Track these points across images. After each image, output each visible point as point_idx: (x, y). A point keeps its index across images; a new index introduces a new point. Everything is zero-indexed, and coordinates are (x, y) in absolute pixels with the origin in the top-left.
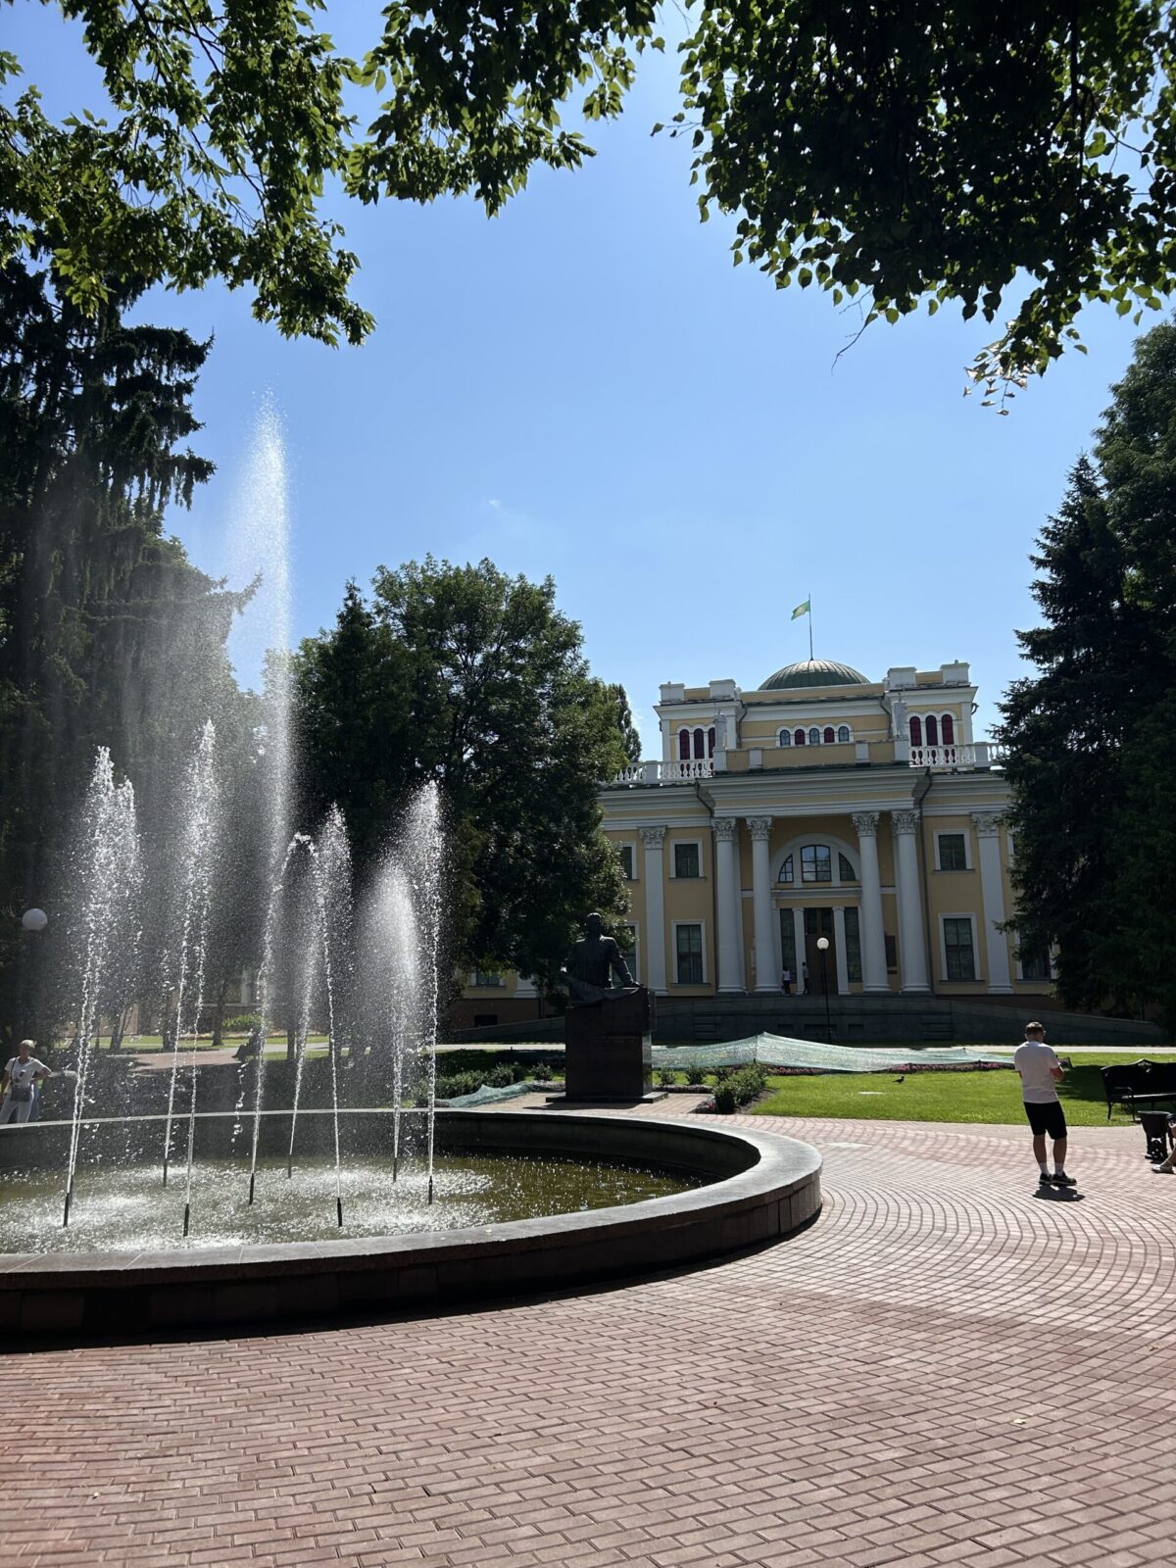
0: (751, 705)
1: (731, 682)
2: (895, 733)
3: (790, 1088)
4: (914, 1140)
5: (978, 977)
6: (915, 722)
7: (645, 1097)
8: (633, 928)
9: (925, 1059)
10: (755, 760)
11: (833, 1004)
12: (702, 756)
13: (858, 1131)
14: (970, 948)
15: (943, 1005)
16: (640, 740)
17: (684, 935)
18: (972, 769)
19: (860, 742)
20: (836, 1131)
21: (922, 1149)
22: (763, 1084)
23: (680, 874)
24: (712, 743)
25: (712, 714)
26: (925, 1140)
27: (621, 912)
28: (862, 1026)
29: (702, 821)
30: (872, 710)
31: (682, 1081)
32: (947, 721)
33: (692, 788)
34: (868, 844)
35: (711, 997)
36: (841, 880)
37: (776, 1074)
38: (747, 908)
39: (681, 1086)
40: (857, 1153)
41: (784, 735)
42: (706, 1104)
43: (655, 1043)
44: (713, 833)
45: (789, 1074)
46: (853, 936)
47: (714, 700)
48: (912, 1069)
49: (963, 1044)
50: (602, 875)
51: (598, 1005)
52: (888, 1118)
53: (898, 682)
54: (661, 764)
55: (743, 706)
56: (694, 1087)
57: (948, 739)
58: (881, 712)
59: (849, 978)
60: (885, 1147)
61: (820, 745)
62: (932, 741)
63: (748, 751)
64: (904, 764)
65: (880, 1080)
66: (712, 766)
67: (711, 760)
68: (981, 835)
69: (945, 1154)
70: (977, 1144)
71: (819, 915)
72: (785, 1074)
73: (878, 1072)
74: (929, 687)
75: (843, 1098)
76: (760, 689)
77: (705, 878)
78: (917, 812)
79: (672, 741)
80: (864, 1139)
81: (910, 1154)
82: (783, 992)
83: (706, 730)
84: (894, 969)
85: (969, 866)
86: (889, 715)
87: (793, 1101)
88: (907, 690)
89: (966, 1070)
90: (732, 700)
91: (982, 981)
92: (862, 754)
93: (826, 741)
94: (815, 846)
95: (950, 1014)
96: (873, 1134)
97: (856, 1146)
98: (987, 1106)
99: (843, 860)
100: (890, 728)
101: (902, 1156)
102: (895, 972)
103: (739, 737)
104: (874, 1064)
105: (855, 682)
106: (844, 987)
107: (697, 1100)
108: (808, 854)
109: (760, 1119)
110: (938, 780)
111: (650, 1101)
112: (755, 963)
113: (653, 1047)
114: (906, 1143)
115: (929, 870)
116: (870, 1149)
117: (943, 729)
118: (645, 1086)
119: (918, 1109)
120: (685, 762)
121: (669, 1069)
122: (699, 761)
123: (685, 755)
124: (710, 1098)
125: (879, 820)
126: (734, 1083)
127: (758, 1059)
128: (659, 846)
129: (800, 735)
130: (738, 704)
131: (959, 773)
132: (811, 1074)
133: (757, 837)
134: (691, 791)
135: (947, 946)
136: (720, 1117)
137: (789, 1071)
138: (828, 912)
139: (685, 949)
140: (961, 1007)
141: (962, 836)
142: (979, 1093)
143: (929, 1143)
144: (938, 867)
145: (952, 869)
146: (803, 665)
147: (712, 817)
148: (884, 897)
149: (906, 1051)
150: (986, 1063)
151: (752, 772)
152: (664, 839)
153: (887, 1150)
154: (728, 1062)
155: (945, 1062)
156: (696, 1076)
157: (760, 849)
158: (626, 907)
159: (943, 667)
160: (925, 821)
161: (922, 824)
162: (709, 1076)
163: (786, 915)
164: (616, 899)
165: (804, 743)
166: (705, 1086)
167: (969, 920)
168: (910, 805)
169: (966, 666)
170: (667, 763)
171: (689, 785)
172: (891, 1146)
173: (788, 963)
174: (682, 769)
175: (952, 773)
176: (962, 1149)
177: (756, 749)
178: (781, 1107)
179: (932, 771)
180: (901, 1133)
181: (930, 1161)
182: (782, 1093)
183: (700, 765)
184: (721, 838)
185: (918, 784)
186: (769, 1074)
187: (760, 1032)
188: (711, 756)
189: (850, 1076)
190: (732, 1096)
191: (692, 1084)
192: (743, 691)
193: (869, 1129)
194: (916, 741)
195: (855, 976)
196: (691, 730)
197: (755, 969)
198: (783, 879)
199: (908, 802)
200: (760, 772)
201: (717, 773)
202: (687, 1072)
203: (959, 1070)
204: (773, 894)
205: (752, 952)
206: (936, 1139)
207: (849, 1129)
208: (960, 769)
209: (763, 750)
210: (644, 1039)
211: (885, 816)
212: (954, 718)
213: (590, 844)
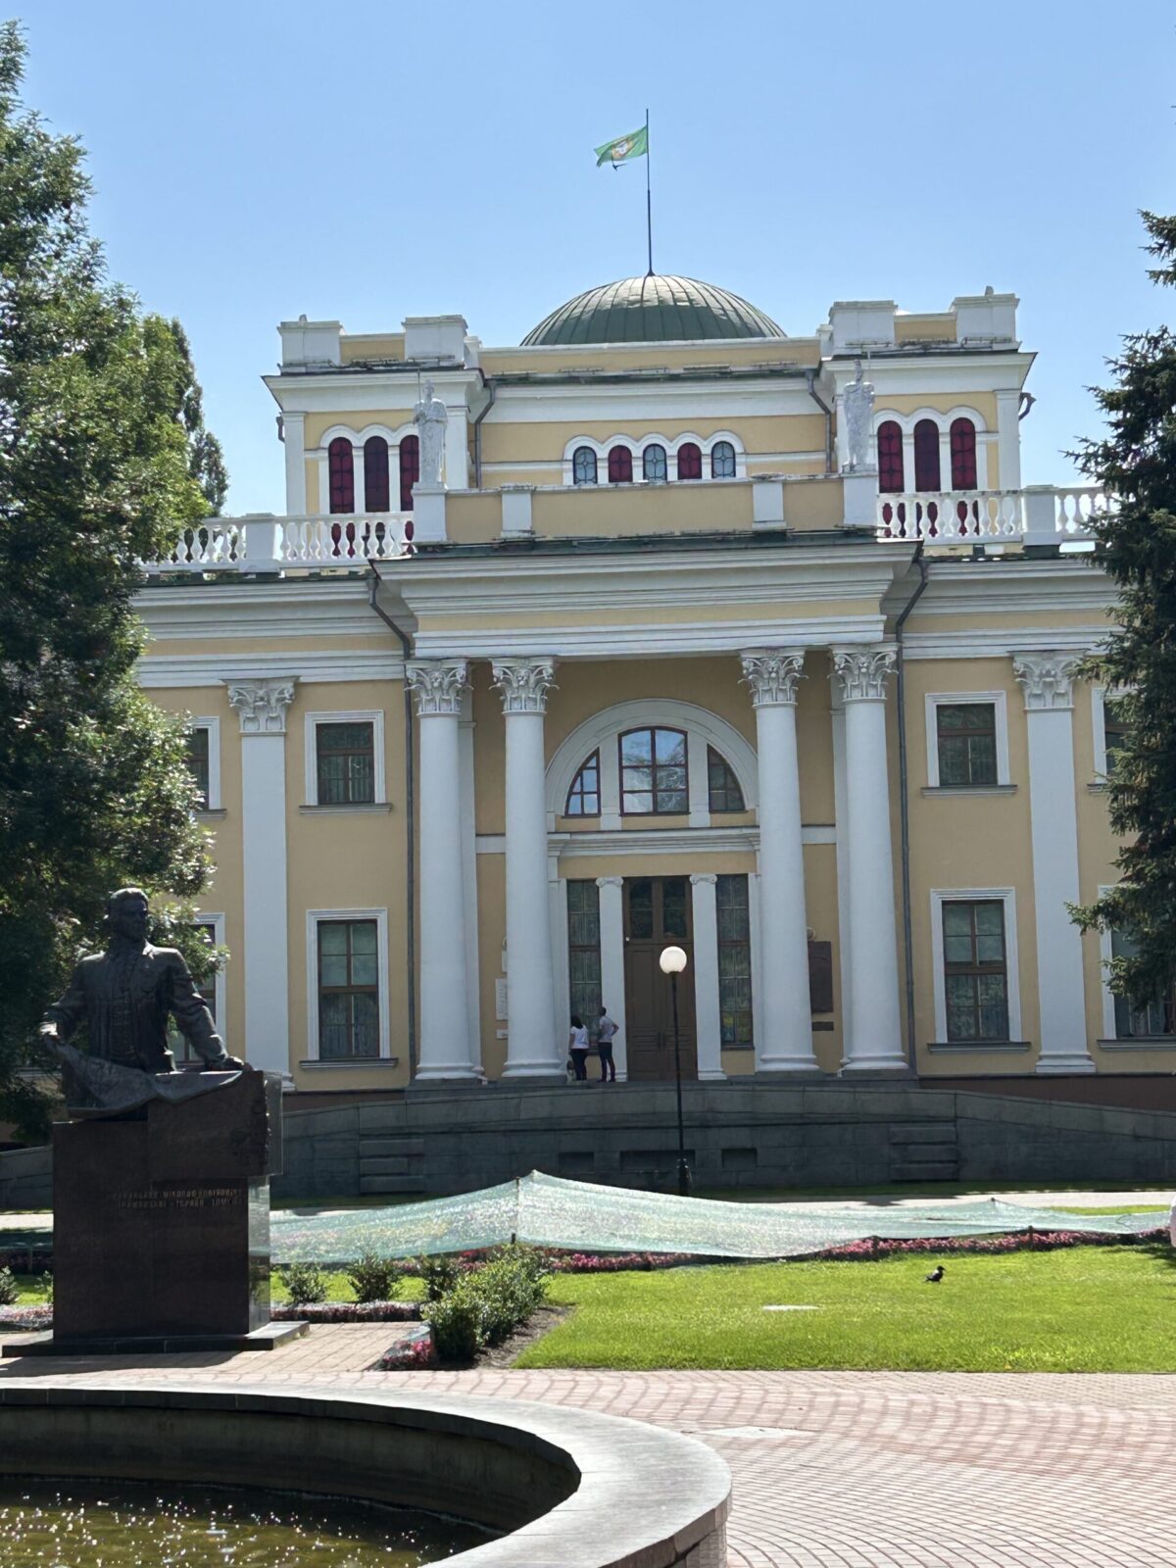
0: (504, 381)
1: (458, 322)
2: (845, 458)
3: (599, 1302)
4: (907, 1416)
5: (1015, 1035)
6: (889, 436)
7: (253, 1335)
8: (211, 928)
9: (909, 1225)
10: (516, 518)
11: (692, 1103)
12: (384, 506)
13: (776, 1398)
14: (1000, 969)
15: (936, 1102)
16: (223, 462)
17: (336, 945)
18: (1018, 550)
19: (763, 479)
20: (725, 1402)
21: (932, 1437)
22: (537, 1294)
23: (326, 798)
24: (410, 473)
25: (411, 401)
26: (933, 1416)
27: (188, 887)
28: (753, 1151)
29: (383, 666)
30: (789, 402)
31: (340, 1293)
32: (963, 433)
33: (360, 586)
34: (776, 724)
35: (400, 1091)
36: (712, 811)
37: (565, 1271)
38: (489, 876)
39: (340, 1306)
40: (783, 1452)
41: (583, 458)
42: (407, 1346)
43: (275, 1206)
44: (409, 695)
45: (593, 1270)
46: (735, 944)
47: (415, 367)
48: (878, 1251)
49: (983, 1190)
50: (140, 796)
51: (136, 1115)
52: (837, 1366)
53: (854, 337)
54: (283, 521)
55: (486, 383)
56: (370, 1306)
57: (965, 478)
58: (810, 407)
59: (724, 1042)
60: (846, 1435)
61: (669, 485)
62: (928, 480)
63: (499, 495)
64: (862, 535)
65: (805, 1276)
66: (409, 530)
67: (408, 516)
68: (1035, 705)
69: (988, 1447)
70: (1054, 1421)
71: (657, 892)
72: (584, 1270)
73: (801, 1258)
74: (926, 351)
75: (729, 1323)
76: (526, 342)
77: (389, 806)
78: (890, 650)
79: (310, 468)
80: (793, 1416)
81: (908, 1449)
82: (571, 1076)
83: (393, 440)
84: (825, 1018)
85: (1003, 777)
86: (830, 416)
87: (613, 1333)
88: (876, 355)
89: (999, 1251)
90: (459, 367)
91: (1025, 1045)
92: (768, 509)
93: (681, 476)
94: (653, 730)
95: (955, 1120)
96: (812, 1406)
97: (779, 1434)
98: (1060, 1331)
99: (717, 764)
100: (831, 448)
101: (890, 1455)
102: (829, 1027)
103: (475, 460)
104: (790, 1241)
105: (752, 334)
106: (711, 1062)
107: (384, 1338)
108: (636, 747)
109: (538, 1378)
110: (940, 573)
111: (266, 1344)
112: (505, 1011)
113: (276, 1215)
114: (891, 1425)
115: (913, 787)
116: (812, 1442)
117: (954, 453)
118: (252, 1308)
119: (905, 1344)
120: (343, 520)
121: (310, 1266)
122: (378, 517)
123: (341, 501)
124: (419, 1332)
125: (804, 669)
126: (469, 1292)
127: (522, 1235)
128: (275, 727)
129: (620, 461)
130: (473, 377)
131: (989, 559)
132: (647, 1267)
133: (516, 706)
134: (358, 591)
135: (947, 964)
136: (444, 1377)
137: (595, 1261)
138: (678, 888)
139: (338, 979)
140: (977, 1105)
141: (991, 706)
142: (1036, 1302)
143: (944, 1421)
144: (934, 780)
145: (965, 784)
146: (631, 286)
147: (408, 655)
148: (808, 850)
149: (856, 1208)
150: (1045, 1233)
151: (508, 549)
152: (288, 708)
153: (850, 1444)
154: (452, 1244)
155: (951, 1233)
156: (375, 1282)
157: (523, 735)
158: (200, 875)
159: (960, 303)
160: (907, 669)
161: (899, 680)
162: (407, 1281)
163: (581, 894)
164: (177, 855)
165: (630, 478)
166: (397, 1304)
167: (1000, 903)
168: (876, 633)
169: (1011, 301)
170: (299, 521)
171: (353, 577)
172: (857, 1431)
173: (584, 1006)
174: (336, 538)
175: (973, 559)
176: (1023, 1434)
177: (519, 490)
178: (586, 1348)
179: (928, 552)
180: (873, 1402)
181: (956, 1466)
182: (584, 1314)
183: (380, 527)
184: (430, 709)
185: (894, 583)
186: (552, 1270)
187: (525, 1172)
188: (407, 504)
189: (737, 1270)
190: (472, 1325)
191: (365, 1299)
192: (486, 345)
193: (801, 1394)
194: (891, 481)
195: (738, 1035)
196: (358, 441)
197: (504, 1023)
198: (575, 809)
199: (870, 627)
200: (528, 547)
201: (422, 548)
202: (355, 1272)
203: (984, 1251)
204: (551, 845)
205: (498, 983)
206: (958, 1412)
207: (752, 1394)
208: (989, 550)
209: (534, 493)
210: (252, 1193)
211: (819, 659)
212: (979, 426)
213: (107, 717)
